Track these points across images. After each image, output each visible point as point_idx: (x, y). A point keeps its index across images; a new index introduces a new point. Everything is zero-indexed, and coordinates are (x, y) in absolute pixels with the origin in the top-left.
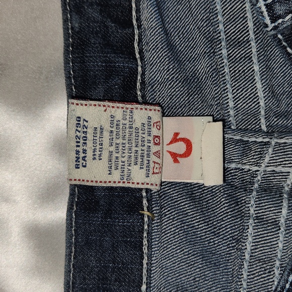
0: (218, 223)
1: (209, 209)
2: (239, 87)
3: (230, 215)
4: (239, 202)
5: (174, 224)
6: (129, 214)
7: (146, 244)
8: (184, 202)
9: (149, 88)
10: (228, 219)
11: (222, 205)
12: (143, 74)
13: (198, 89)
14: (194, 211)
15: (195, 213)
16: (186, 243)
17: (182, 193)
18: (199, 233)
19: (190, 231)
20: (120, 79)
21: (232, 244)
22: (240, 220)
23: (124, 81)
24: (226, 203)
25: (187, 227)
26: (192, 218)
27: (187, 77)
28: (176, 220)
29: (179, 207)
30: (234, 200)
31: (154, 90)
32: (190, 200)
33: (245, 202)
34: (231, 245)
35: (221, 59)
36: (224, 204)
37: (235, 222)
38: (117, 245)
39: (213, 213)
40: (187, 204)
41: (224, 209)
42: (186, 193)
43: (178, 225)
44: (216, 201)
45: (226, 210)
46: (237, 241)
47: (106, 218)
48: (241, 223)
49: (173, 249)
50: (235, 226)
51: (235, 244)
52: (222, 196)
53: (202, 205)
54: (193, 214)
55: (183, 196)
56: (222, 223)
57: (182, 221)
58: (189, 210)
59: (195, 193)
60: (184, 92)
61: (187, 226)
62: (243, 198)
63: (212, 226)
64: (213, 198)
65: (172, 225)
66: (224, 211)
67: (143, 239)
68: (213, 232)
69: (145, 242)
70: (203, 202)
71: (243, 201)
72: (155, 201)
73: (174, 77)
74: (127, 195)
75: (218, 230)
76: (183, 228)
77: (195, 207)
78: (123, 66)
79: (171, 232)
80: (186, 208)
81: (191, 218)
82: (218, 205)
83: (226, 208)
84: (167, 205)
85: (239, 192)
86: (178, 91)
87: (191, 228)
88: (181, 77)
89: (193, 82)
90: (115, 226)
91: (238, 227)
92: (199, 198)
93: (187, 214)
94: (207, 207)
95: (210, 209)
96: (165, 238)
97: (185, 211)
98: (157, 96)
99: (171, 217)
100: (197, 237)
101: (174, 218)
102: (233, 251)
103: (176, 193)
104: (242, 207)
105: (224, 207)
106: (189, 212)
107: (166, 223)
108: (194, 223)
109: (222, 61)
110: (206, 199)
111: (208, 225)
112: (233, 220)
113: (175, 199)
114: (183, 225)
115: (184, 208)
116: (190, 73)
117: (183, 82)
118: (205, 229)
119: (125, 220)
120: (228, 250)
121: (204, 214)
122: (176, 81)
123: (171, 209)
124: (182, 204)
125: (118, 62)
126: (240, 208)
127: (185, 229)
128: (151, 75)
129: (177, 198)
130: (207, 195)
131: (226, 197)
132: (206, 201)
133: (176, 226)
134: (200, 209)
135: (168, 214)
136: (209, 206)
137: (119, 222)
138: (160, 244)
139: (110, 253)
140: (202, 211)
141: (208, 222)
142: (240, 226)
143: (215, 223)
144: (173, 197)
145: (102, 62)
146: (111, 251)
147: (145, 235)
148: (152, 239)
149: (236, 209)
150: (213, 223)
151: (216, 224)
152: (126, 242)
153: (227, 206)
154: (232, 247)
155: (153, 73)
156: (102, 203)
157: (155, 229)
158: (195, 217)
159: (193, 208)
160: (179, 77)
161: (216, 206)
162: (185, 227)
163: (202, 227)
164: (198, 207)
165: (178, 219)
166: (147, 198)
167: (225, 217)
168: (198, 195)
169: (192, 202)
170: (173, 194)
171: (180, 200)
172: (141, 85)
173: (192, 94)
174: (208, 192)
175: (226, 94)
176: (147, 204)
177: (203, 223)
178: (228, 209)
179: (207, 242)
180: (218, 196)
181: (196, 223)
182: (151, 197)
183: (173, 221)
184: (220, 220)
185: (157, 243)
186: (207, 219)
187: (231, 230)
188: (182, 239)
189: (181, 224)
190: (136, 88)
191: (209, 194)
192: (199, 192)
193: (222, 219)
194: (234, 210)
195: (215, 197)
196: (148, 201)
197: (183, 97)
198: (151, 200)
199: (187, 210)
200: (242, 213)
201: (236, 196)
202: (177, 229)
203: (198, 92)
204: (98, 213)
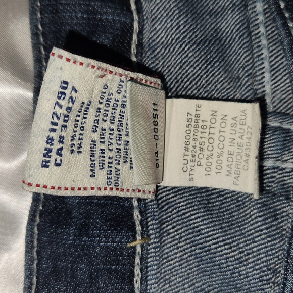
0: (247, 245)
1: (232, 225)
2: (278, 54)
3: (264, 234)
4: (278, 214)
5: (181, 247)
6: (115, 230)
7: (138, 275)
8: (195, 214)
9: (148, 53)
10: (263, 239)
11: (253, 220)
12: (141, 33)
13: (220, 55)
14: (210, 227)
15: (211, 231)
16: (198, 274)
17: (193, 202)
18: (217, 259)
19: (205, 256)
20: (108, 38)
21: (266, 276)
22: (280, 242)
23: (113, 41)
24: (260, 216)
25: (200, 251)
26: (208, 237)
27: (206, 36)
28: (183, 241)
29: (188, 221)
30: (271, 212)
31: (155, 56)
32: (204, 212)
33: (288, 215)
34: (265, 278)
35: (254, 14)
36: (256, 218)
37: (272, 245)
38: (97, 276)
39: (238, 231)
40: (199, 217)
41: (256, 225)
42: (198, 201)
43: (187, 249)
44: (244, 214)
45: (258, 227)
46: (274, 272)
47: (80, 235)
48: (281, 246)
49: (179, 282)
50: (272, 250)
51: (271, 276)
52: (253, 206)
53: (223, 219)
54: (208, 232)
55: (194, 206)
56: (252, 245)
57: (192, 242)
58: (202, 225)
59: (213, 203)
60: (200, 58)
61: (200, 249)
62: (285, 209)
63: (236, 250)
64: (239, 210)
65: (178, 248)
66: (256, 228)
67: (134, 267)
68: (238, 259)
69: (137, 271)
70: (224, 215)
71: (284, 214)
72: (151, 212)
73: (186, 36)
74: (111, 203)
75: (245, 255)
76: (193, 253)
77: (211, 222)
78: (114, 20)
79: (176, 258)
80: (198, 222)
81: (205, 238)
82: (247, 219)
83: (259, 224)
84: (171, 220)
85: (278, 201)
86: (192, 56)
87: (205, 251)
88: (196, 36)
89: (213, 45)
90: (94, 247)
91: (276, 252)
92: (218, 209)
93: (199, 231)
94: (230, 221)
95: (235, 224)
96: (168, 266)
97: (197, 227)
98: (159, 65)
99: (177, 237)
100: (215, 265)
101: (181, 238)
102: (267, 286)
103: (184, 201)
104: (283, 222)
105: (257, 223)
106: (202, 230)
107: (169, 245)
108: (210, 246)
109: (256, 18)
110: (228, 210)
111: (230, 248)
112: (269, 242)
113: (182, 210)
114: (193, 248)
115: (195, 223)
116: (209, 32)
117: (199, 44)
118: (226, 254)
119: (109, 238)
120: (260, 284)
121: (225, 232)
122: (189, 42)
123: (177, 225)
124: (193, 217)
125: (106, 13)
126: (280, 223)
127: (196, 254)
128: (152, 34)
129: (185, 209)
130: (230, 205)
131: (258, 208)
132: (229, 214)
133: (184, 250)
134: (220, 224)
135: (173, 233)
136: (233, 220)
137: (100, 241)
138: (158, 275)
139: (87, 287)
140: (222, 228)
141: (230, 243)
142: (280, 250)
143: (241, 245)
144: (179, 207)
145: (83, 13)
146: (87, 284)
147: (137, 260)
148: (147, 267)
149: (274, 226)
150: (238, 244)
151: (243, 247)
152: (109, 271)
153: (261, 221)
154: (267, 280)
155: (155, 32)
156: (75, 213)
157: (151, 253)
158: (211, 236)
159: (208, 224)
160: (194, 36)
161: (244, 220)
162: (197, 251)
163: (222, 251)
164: (215, 221)
165: (186, 240)
166: (140, 208)
167: (258, 237)
168: (217, 205)
169: (207, 215)
170: (180, 203)
171: (190, 211)
172: (137, 49)
173: (212, 61)
174: (232, 200)
175: (260, 62)
176: (140, 217)
177: (223, 246)
178: (261, 226)
179: (228, 273)
180: (246, 206)
181: (213, 244)
182: (145, 207)
183: (180, 242)
184: (250, 240)
185: (153, 272)
186: (228, 239)
187: (266, 256)
188: (193, 268)
189: (191, 247)
190: (131, 52)
191: (234, 203)
192: (219, 201)
193: (253, 239)
194: (271, 227)
195: (242, 208)
196: (141, 212)
197: (198, 65)
198: (146, 211)
199: (200, 226)
200: (282, 231)
201: (274, 207)
202: (186, 254)
203: (219, 58)
204: (69, 229)
